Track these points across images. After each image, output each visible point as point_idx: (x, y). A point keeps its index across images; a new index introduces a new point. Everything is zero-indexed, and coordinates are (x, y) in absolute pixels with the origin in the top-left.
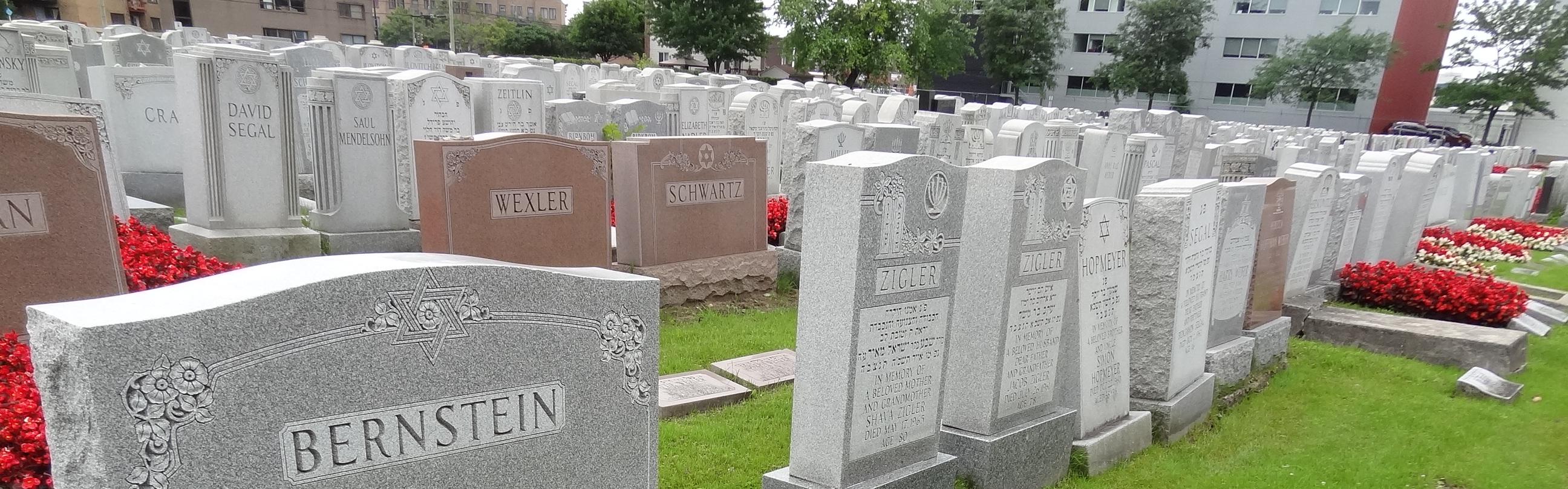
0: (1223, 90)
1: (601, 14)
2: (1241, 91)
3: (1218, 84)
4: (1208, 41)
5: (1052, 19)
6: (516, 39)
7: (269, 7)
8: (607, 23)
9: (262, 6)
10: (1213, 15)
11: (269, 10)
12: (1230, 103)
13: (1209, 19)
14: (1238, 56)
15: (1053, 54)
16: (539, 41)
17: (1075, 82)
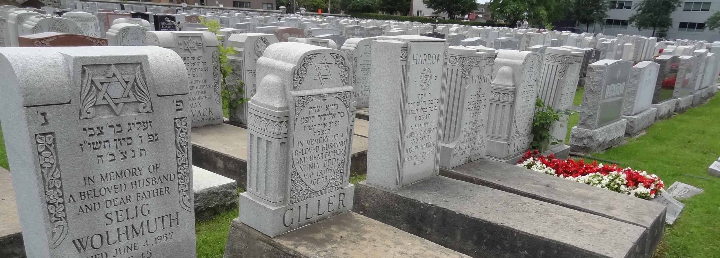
0: (683, 25)
2: (692, 26)
3: (681, 23)
6: (358, 6)
12: (686, 32)
14: (690, 10)
15: (606, 10)
16: (368, 7)
17: (610, 22)
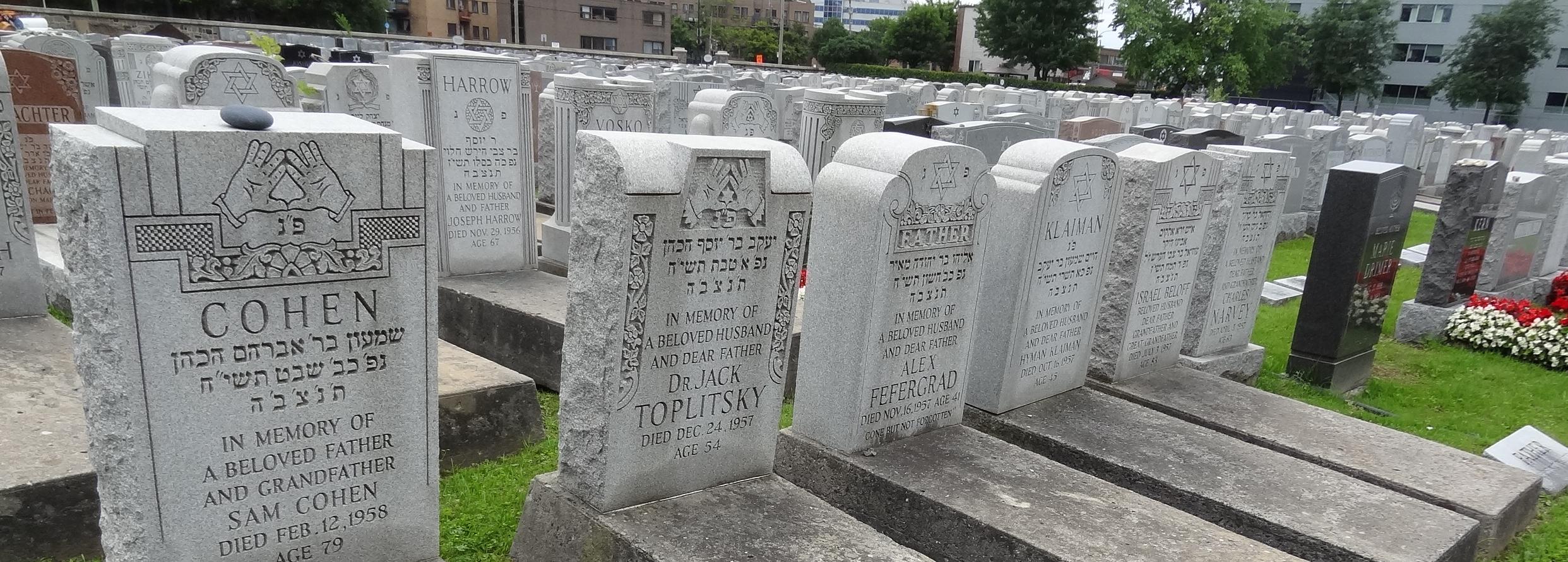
0: (1555, 100)
1: (918, 24)
3: (1550, 93)
4: (1550, 53)
5: (1382, 31)
6: (841, 49)
7: (587, 16)
8: (924, 33)
9: (581, 16)
10: (1559, 28)
11: (587, 20)
12: (1562, 113)
13: (1551, 31)
16: (862, 50)
17: (1392, 91)
